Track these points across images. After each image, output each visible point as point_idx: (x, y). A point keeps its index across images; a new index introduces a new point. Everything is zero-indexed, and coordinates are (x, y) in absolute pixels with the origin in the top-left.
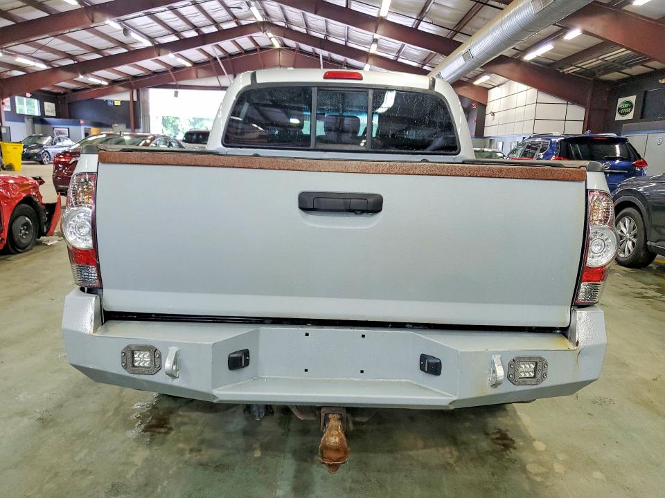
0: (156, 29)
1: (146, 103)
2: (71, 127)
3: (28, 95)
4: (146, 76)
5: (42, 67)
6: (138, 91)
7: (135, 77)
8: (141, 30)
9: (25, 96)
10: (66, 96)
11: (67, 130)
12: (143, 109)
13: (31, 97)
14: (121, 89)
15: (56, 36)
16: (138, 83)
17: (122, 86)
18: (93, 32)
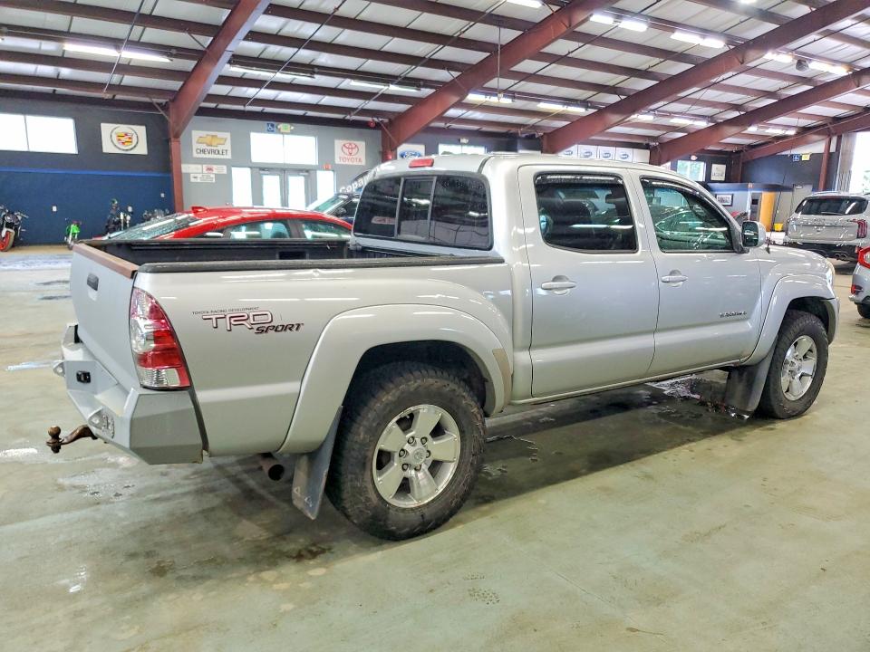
0: (852, 51)
1: (849, 153)
2: (736, 193)
3: (694, 158)
4: (852, 116)
5: (702, 124)
6: (839, 138)
7: (836, 119)
8: (829, 57)
9: (690, 160)
10: (742, 154)
11: (730, 196)
12: (843, 161)
13: (696, 160)
14: (815, 137)
15: (709, 87)
16: (840, 127)
17: (817, 133)
18: (756, 74)
